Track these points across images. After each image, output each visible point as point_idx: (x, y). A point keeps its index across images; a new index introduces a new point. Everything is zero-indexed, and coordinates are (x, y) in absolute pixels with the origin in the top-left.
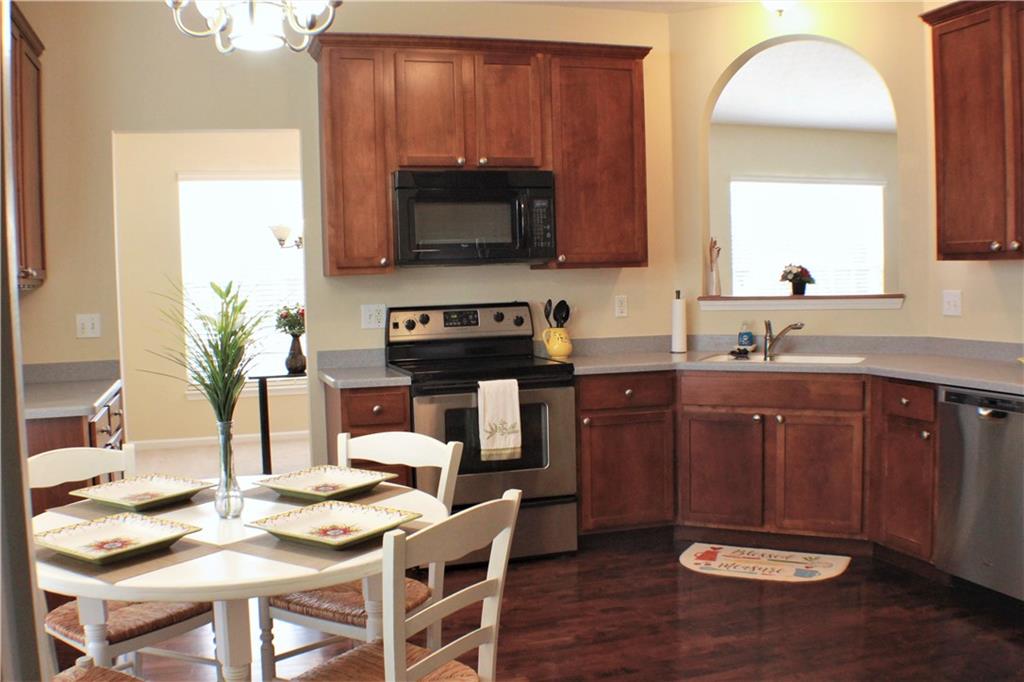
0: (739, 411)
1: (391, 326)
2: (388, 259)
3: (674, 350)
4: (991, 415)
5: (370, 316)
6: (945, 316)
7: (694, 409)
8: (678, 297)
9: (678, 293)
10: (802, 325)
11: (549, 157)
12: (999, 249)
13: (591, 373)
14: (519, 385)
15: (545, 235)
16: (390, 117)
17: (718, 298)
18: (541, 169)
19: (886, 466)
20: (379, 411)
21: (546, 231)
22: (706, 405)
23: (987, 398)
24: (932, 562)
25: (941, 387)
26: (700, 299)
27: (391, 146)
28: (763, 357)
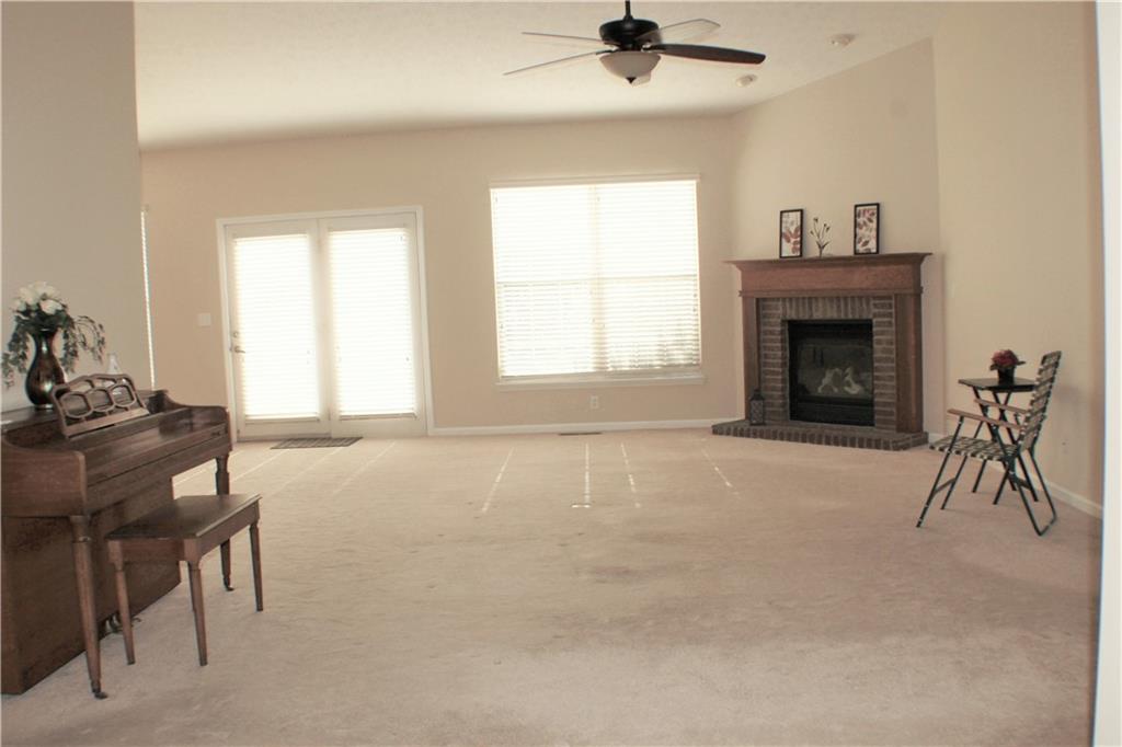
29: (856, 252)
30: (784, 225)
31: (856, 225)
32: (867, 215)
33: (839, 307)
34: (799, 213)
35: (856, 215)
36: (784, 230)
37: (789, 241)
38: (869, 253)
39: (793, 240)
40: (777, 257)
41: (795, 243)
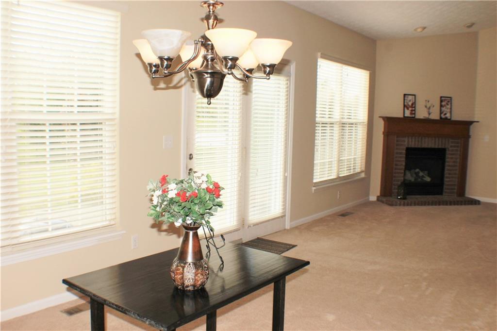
29: (441, 118)
30: (406, 101)
31: (441, 106)
32: (446, 102)
33: (435, 142)
34: (414, 97)
35: (441, 101)
36: (406, 104)
37: (408, 109)
38: (446, 118)
39: (410, 109)
40: (402, 116)
41: (412, 111)
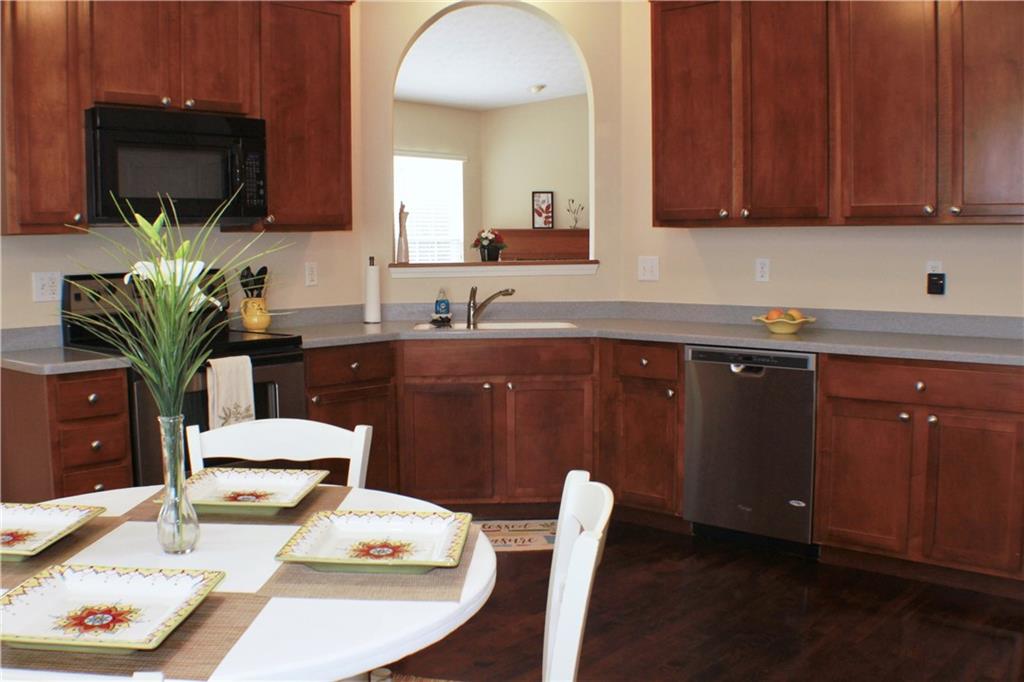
0: (464, 380)
1: (72, 297)
2: (82, 217)
3: (368, 320)
4: (743, 370)
5: (44, 285)
6: (641, 281)
7: (417, 381)
8: (372, 264)
9: (372, 259)
10: (513, 291)
11: (257, 103)
12: (727, 216)
13: (319, 346)
14: (252, 361)
15: (258, 192)
16: (85, 43)
17: (406, 265)
18: (247, 117)
19: (622, 426)
20: (95, 401)
21: (259, 187)
22: (431, 377)
23: (741, 355)
24: (677, 515)
25: (687, 347)
26: (391, 266)
27: (85, 78)
28: (465, 325)
30: (535, 203)
34: (550, 195)
36: (536, 207)
37: (540, 215)
39: (544, 215)
40: (531, 227)
41: (547, 217)
